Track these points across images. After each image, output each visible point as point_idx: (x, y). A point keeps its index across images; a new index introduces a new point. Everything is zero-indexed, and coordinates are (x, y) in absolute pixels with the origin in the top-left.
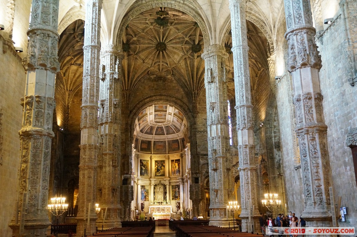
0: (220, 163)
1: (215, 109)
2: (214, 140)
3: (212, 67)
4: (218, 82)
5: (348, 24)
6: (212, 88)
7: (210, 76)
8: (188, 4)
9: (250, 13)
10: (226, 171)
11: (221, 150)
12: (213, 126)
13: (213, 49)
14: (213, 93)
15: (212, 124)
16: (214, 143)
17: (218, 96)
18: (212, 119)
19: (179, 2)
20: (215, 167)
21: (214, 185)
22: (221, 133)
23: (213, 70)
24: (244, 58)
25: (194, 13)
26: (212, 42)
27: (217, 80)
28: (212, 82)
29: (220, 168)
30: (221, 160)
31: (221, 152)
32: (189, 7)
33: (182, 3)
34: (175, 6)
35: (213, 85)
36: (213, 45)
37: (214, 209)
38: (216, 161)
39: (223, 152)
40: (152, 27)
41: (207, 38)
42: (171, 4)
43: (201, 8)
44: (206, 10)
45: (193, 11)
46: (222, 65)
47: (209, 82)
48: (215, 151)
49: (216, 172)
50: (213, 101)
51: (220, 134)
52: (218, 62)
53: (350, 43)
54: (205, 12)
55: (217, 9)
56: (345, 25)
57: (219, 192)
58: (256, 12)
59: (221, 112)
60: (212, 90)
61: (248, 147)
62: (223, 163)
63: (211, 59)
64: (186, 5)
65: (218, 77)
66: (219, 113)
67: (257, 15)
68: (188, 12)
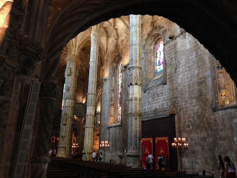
1: (69, 90)
2: (67, 108)
3: (71, 67)
4: (73, 76)
5: (146, 63)
6: (69, 79)
7: (69, 71)
10: (71, 126)
11: (70, 114)
12: (67, 100)
13: (73, 57)
14: (70, 81)
15: (67, 98)
16: (66, 109)
17: (72, 84)
18: (67, 96)
20: (65, 123)
21: (63, 133)
23: (71, 68)
24: (96, 68)
26: (73, 53)
27: (73, 74)
28: (70, 75)
29: (68, 124)
30: (69, 120)
35: (70, 77)
36: (73, 55)
37: (61, 147)
38: (66, 120)
41: (70, 50)
46: (77, 67)
47: (68, 75)
48: (66, 114)
49: (65, 126)
50: (69, 86)
51: (70, 105)
52: (75, 65)
53: (146, 72)
56: (145, 63)
57: (65, 137)
59: (73, 93)
60: (69, 80)
61: (92, 115)
62: (70, 122)
63: (71, 62)
65: (74, 73)
66: (71, 93)
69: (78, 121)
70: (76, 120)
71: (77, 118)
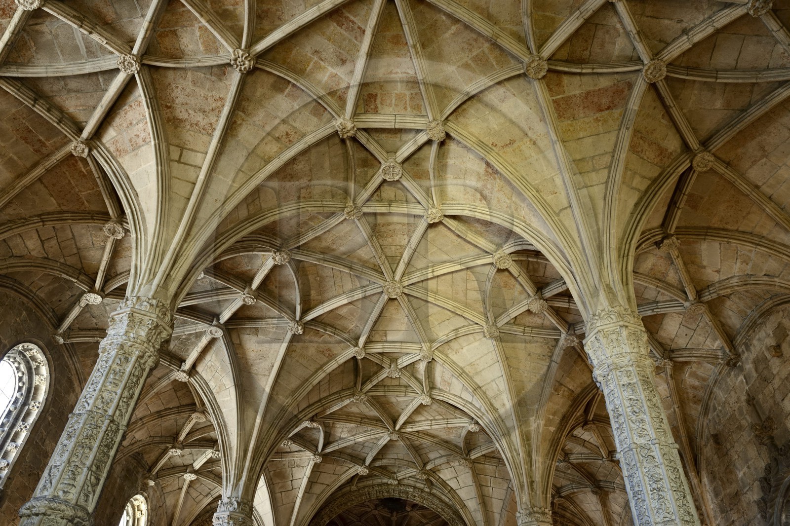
8: (438, 494)
9: (563, 516)
19: (422, 491)
25: (451, 513)
32: (441, 500)
33: (427, 492)
34: (415, 496)
40: (376, 512)
42: (407, 493)
43: (465, 505)
44: (475, 511)
45: (449, 511)
54: (473, 514)
55: (495, 510)
58: (573, 514)
64: (434, 495)
67: (577, 520)
68: (439, 510)
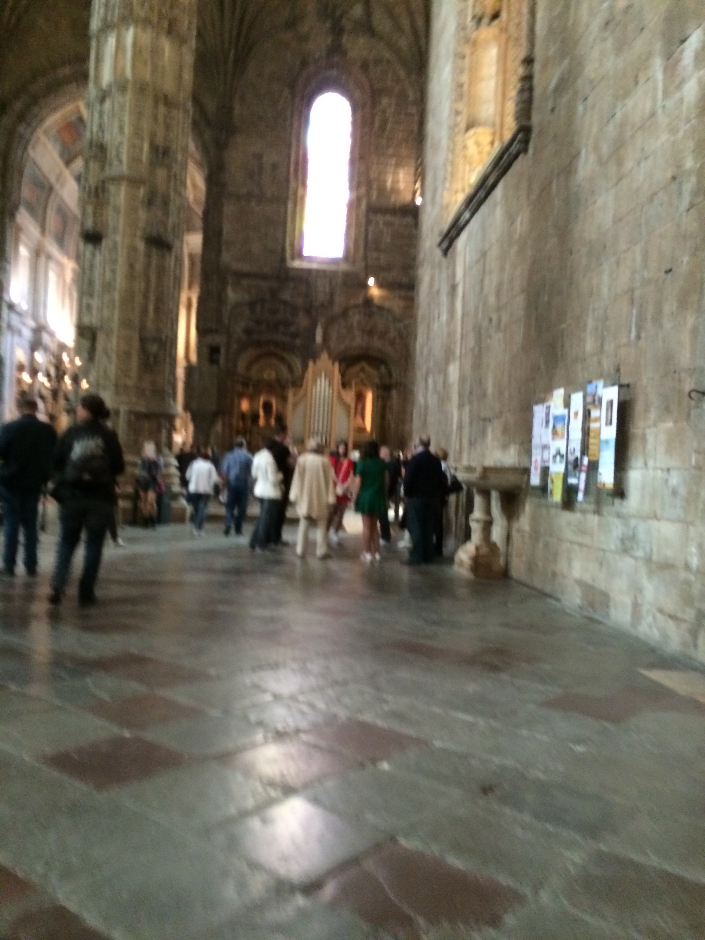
0: (117, 210)
10: (141, 246)
11: (127, 150)
12: (109, 38)
15: (106, 27)
22: (134, 66)
29: (116, 233)
30: (122, 197)
31: (124, 158)
39: (135, 160)
51: (129, 73)
62: (132, 210)
69: (389, 311)
70: (380, 308)
71: (383, 298)
